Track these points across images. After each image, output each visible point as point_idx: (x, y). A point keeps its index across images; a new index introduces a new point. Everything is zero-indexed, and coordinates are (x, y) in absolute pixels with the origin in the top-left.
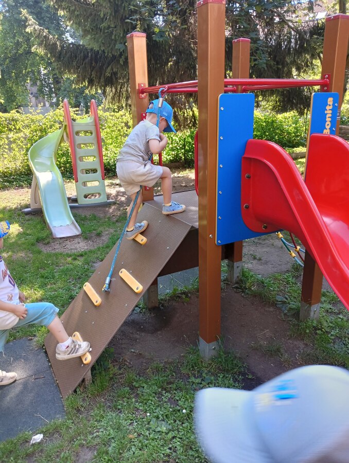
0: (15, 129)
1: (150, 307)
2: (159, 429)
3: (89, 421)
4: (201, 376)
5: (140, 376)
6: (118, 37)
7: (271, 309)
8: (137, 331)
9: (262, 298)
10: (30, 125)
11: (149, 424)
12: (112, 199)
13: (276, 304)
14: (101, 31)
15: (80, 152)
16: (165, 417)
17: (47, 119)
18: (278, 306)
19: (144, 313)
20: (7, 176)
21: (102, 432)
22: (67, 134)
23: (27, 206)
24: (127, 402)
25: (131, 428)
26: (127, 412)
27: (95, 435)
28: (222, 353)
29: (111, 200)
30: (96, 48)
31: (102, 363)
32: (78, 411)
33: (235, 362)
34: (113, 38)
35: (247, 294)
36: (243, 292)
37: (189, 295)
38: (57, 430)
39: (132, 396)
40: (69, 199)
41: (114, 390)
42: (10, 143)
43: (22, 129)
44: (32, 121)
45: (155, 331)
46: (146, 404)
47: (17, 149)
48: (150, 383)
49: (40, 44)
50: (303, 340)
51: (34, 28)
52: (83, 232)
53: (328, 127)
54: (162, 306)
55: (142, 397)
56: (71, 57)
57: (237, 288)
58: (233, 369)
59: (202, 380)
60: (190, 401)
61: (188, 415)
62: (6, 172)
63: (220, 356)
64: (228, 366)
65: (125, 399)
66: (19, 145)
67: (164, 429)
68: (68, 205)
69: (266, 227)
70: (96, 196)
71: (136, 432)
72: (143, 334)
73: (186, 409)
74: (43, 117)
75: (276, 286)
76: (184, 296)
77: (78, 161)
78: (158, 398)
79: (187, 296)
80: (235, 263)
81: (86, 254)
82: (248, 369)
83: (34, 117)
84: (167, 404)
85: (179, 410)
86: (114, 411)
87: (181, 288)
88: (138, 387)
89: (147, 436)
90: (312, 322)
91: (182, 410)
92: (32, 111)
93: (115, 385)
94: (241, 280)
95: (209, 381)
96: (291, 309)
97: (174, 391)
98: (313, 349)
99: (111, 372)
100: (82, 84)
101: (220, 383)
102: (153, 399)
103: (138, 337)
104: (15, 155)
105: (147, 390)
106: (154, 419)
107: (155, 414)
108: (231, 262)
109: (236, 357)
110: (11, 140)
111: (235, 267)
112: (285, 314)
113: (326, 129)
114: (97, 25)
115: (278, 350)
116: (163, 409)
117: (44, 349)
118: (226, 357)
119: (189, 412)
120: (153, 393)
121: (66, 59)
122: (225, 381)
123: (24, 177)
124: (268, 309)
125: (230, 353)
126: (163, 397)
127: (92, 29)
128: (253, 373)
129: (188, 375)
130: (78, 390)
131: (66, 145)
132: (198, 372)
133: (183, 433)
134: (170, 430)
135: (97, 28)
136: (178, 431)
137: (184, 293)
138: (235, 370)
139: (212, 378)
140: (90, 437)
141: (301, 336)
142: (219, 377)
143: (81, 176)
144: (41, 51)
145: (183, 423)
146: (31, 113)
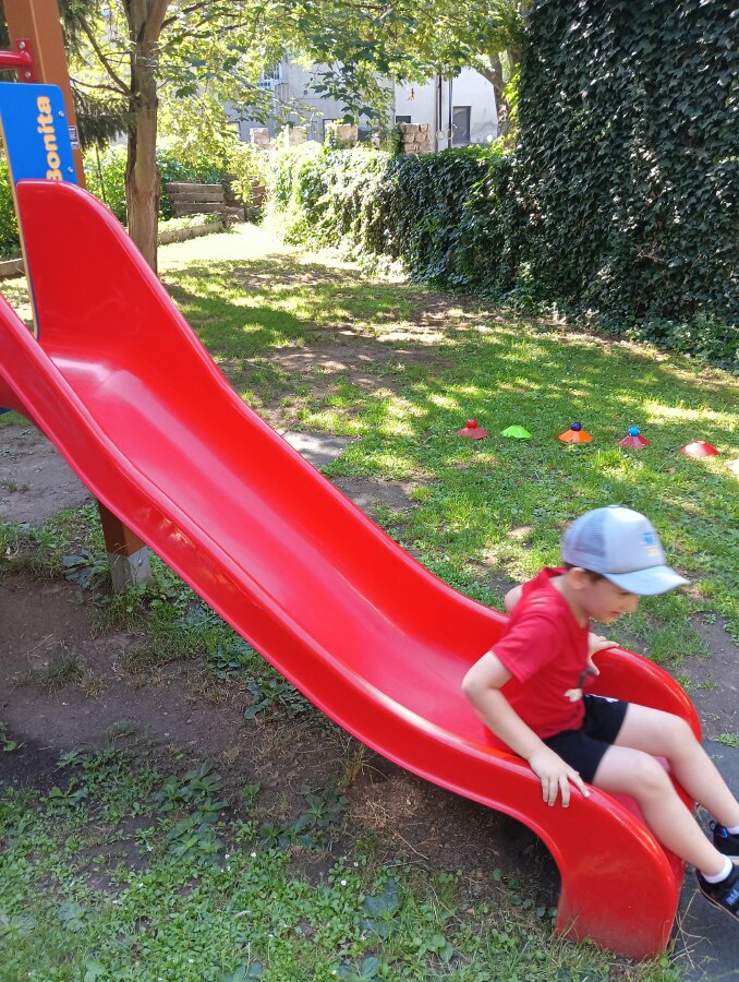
53: (56, 165)
75: (62, 537)
82: (9, 733)
90: (137, 589)
96: (96, 575)
98: (146, 640)
112: (85, 590)
113: (52, 170)
115: (72, 668)
124: (48, 591)
128: (19, 738)
141: (118, 623)
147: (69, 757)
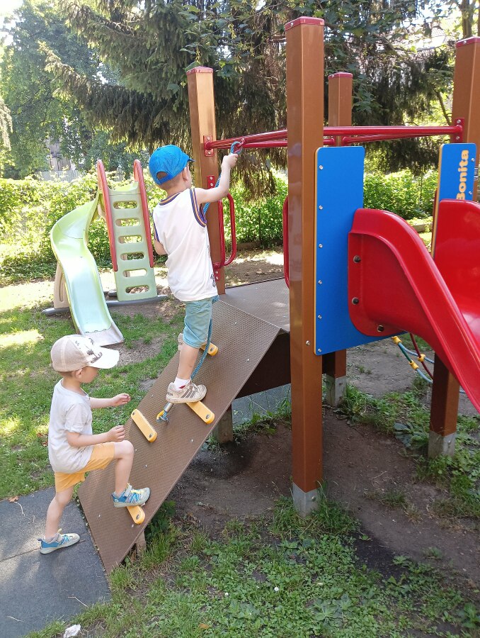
0: (32, 200)
1: (221, 442)
2: (242, 615)
3: (144, 604)
4: (296, 538)
5: (212, 540)
6: (171, 75)
7: (389, 442)
8: (206, 475)
9: (376, 428)
10: (52, 195)
11: (227, 607)
12: (164, 293)
13: (395, 435)
14: (146, 67)
15: (120, 231)
16: (249, 597)
17: (74, 186)
18: (397, 437)
19: (214, 450)
20: (20, 265)
21: (163, 620)
22: (102, 206)
23: (49, 305)
24: (197, 577)
25: (203, 613)
26: (196, 591)
27: (153, 625)
28: (325, 506)
29: (162, 295)
30: (140, 90)
31: (159, 522)
32: (129, 590)
33: (343, 518)
34: (163, 76)
35: (355, 421)
36: (348, 418)
37: (275, 424)
38: (99, 619)
39: (202, 568)
40: (106, 294)
41: (177, 560)
42: (25, 219)
43: (41, 201)
44: (55, 189)
45: (229, 476)
46: (222, 579)
47: (34, 228)
48: (226, 550)
49: (64, 87)
50: (434, 484)
51: (56, 66)
52: (126, 339)
53: (462, 191)
54: (239, 440)
55: (217, 570)
56: (105, 102)
57: (340, 413)
58: (342, 527)
59: (299, 544)
60: (283, 573)
61: (281, 594)
62: (19, 260)
63: (322, 510)
64: (333, 524)
65: (193, 573)
66: (38, 223)
67: (249, 614)
68: (105, 302)
69: (382, 329)
70: (141, 290)
71: (209, 619)
72: (213, 480)
73: (278, 585)
74: (69, 184)
75: (393, 409)
76: (268, 426)
77: (117, 242)
78: (239, 570)
79: (272, 426)
80: (337, 379)
81: (130, 369)
82: (362, 528)
83: (56, 185)
84: (252, 580)
85: (269, 588)
86: (178, 590)
87: (264, 415)
88: (211, 556)
89: (225, 625)
90: (446, 460)
91: (274, 588)
92: (54, 176)
93: (179, 553)
94: (346, 403)
95: (310, 546)
96: (415, 441)
97: (261, 561)
98: (448, 497)
99: (173, 535)
100: (120, 138)
101: (324, 547)
102: (232, 572)
103: (207, 484)
104: (31, 236)
105: (222, 559)
106: (235, 601)
107: (236, 594)
108: (332, 378)
109: (344, 511)
110: (26, 216)
111: (337, 384)
112: (408, 449)
113: (460, 193)
114: (140, 59)
115: (401, 500)
116: (246, 586)
117: (78, 503)
118: (331, 511)
119: (283, 589)
120: (232, 563)
121: (99, 106)
122: (331, 544)
123: (44, 265)
124: (383, 442)
125: (335, 505)
126: (245, 570)
127: (134, 65)
128: (368, 533)
129: (279, 537)
130: (127, 560)
131: (101, 220)
132: (293, 532)
133: (276, 620)
134: (258, 616)
135: (141, 63)
136: (270, 618)
137: (268, 422)
138: (345, 529)
139: (313, 541)
140: (146, 628)
141: (431, 479)
142: (322, 539)
143: (121, 263)
144: (64, 96)
145: (274, 606)
146: (53, 179)
147: (400, 559)
